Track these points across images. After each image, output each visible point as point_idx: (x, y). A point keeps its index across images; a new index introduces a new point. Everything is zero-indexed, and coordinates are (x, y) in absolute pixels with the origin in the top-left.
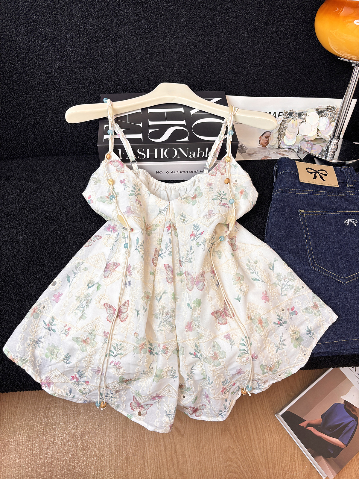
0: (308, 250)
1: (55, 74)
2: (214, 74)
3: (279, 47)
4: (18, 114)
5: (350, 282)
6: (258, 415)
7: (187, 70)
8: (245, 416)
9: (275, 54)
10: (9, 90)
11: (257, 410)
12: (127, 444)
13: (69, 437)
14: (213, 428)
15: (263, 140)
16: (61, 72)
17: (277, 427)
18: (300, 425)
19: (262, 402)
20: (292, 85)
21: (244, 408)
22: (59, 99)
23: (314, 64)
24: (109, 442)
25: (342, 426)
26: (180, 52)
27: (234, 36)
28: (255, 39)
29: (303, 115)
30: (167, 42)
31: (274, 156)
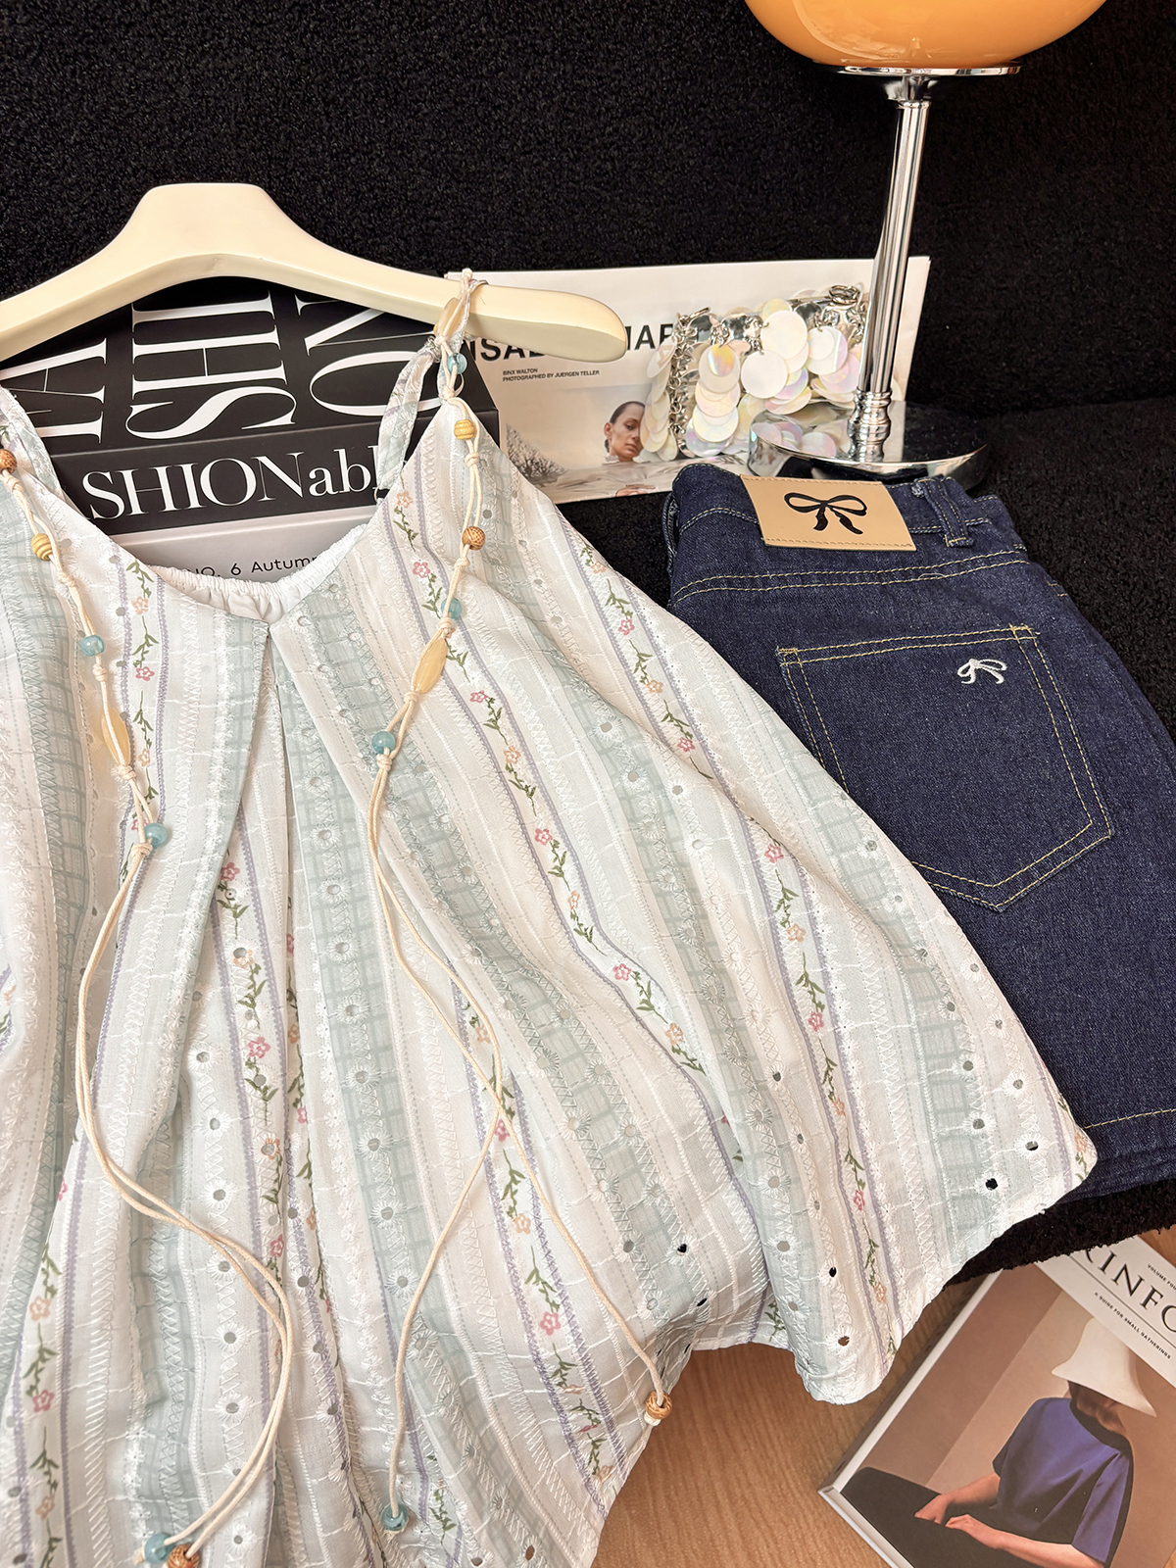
2: (387, 187)
3: (617, 72)
5: (1020, 900)
7: (277, 177)
9: (605, 97)
15: (619, 436)
18: (918, 1515)
19: (764, 1447)
20: (690, 217)
23: (758, 132)
25: (1078, 1490)
26: (237, 107)
27: (440, 35)
28: (523, 41)
29: (747, 327)
30: (179, 70)
31: (662, 482)
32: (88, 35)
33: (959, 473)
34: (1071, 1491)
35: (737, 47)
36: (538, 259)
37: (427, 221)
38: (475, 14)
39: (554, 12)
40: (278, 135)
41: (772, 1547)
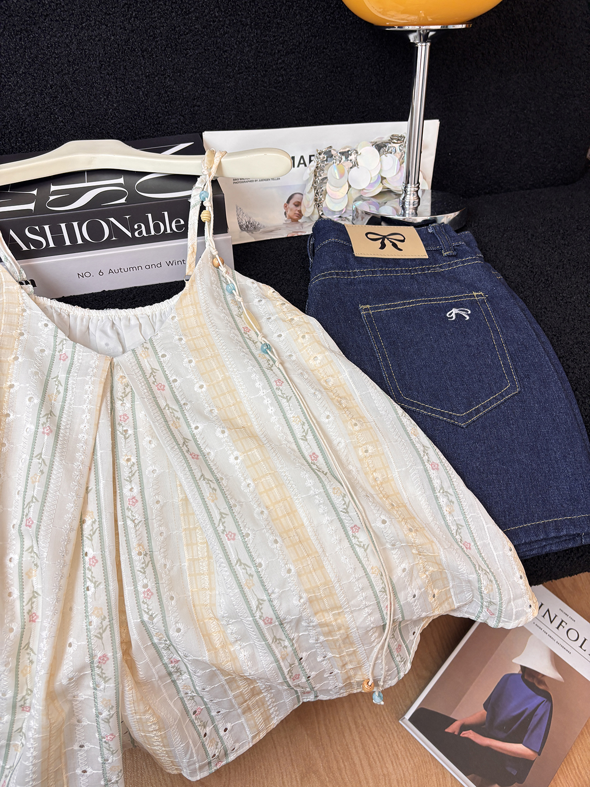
0: (385, 375)
2: (173, 91)
3: (282, 33)
5: (474, 421)
6: (367, 728)
7: (120, 87)
8: (344, 736)
9: (277, 45)
15: (291, 210)
18: (446, 730)
20: (321, 103)
21: (340, 720)
23: (352, 61)
25: (525, 718)
26: (100, 54)
27: (196, 17)
28: (236, 19)
29: (351, 155)
30: (71, 37)
32: (27, 21)
33: (453, 222)
34: (522, 718)
35: (340, 20)
36: (248, 125)
37: (194, 107)
38: (212, 7)
39: (250, 5)
40: (120, 67)
41: (377, 748)
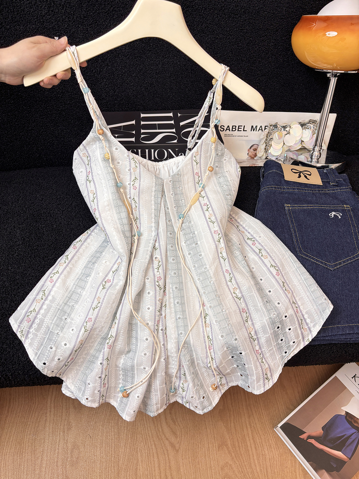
0: (294, 240)
1: (57, 90)
4: (22, 127)
5: (338, 268)
6: (256, 429)
7: (178, 86)
8: (243, 430)
9: (257, 71)
10: (15, 104)
11: (256, 424)
12: (119, 459)
13: (58, 452)
14: (210, 443)
15: (251, 152)
16: (63, 88)
17: (276, 442)
18: (300, 437)
19: (261, 415)
20: (275, 100)
21: (242, 422)
22: (60, 112)
23: (295, 81)
24: (100, 458)
25: (344, 439)
26: (171, 70)
29: (287, 128)
30: (159, 61)
31: (261, 164)
32: (141, 52)
33: (337, 168)
35: (291, 61)
41: (260, 440)
